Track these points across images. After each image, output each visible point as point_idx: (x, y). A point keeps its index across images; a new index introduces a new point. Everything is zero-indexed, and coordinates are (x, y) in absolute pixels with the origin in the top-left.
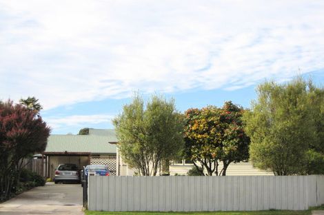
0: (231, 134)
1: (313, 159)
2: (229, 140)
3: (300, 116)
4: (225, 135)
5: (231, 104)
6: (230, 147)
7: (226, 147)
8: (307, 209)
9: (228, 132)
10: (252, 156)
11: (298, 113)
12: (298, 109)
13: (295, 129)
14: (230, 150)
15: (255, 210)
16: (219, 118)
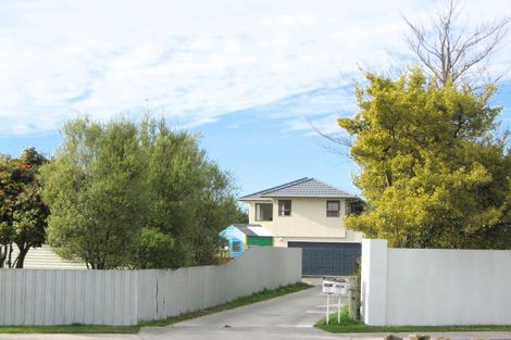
0: (28, 202)
1: (152, 244)
2: (25, 211)
3: (128, 174)
4: (17, 203)
5: (35, 153)
6: (25, 221)
7: (19, 221)
8: (135, 323)
9: (23, 198)
10: (50, 237)
11: (124, 168)
12: (125, 162)
13: (117, 194)
14: (25, 227)
15: (51, 324)
16: (10, 175)
